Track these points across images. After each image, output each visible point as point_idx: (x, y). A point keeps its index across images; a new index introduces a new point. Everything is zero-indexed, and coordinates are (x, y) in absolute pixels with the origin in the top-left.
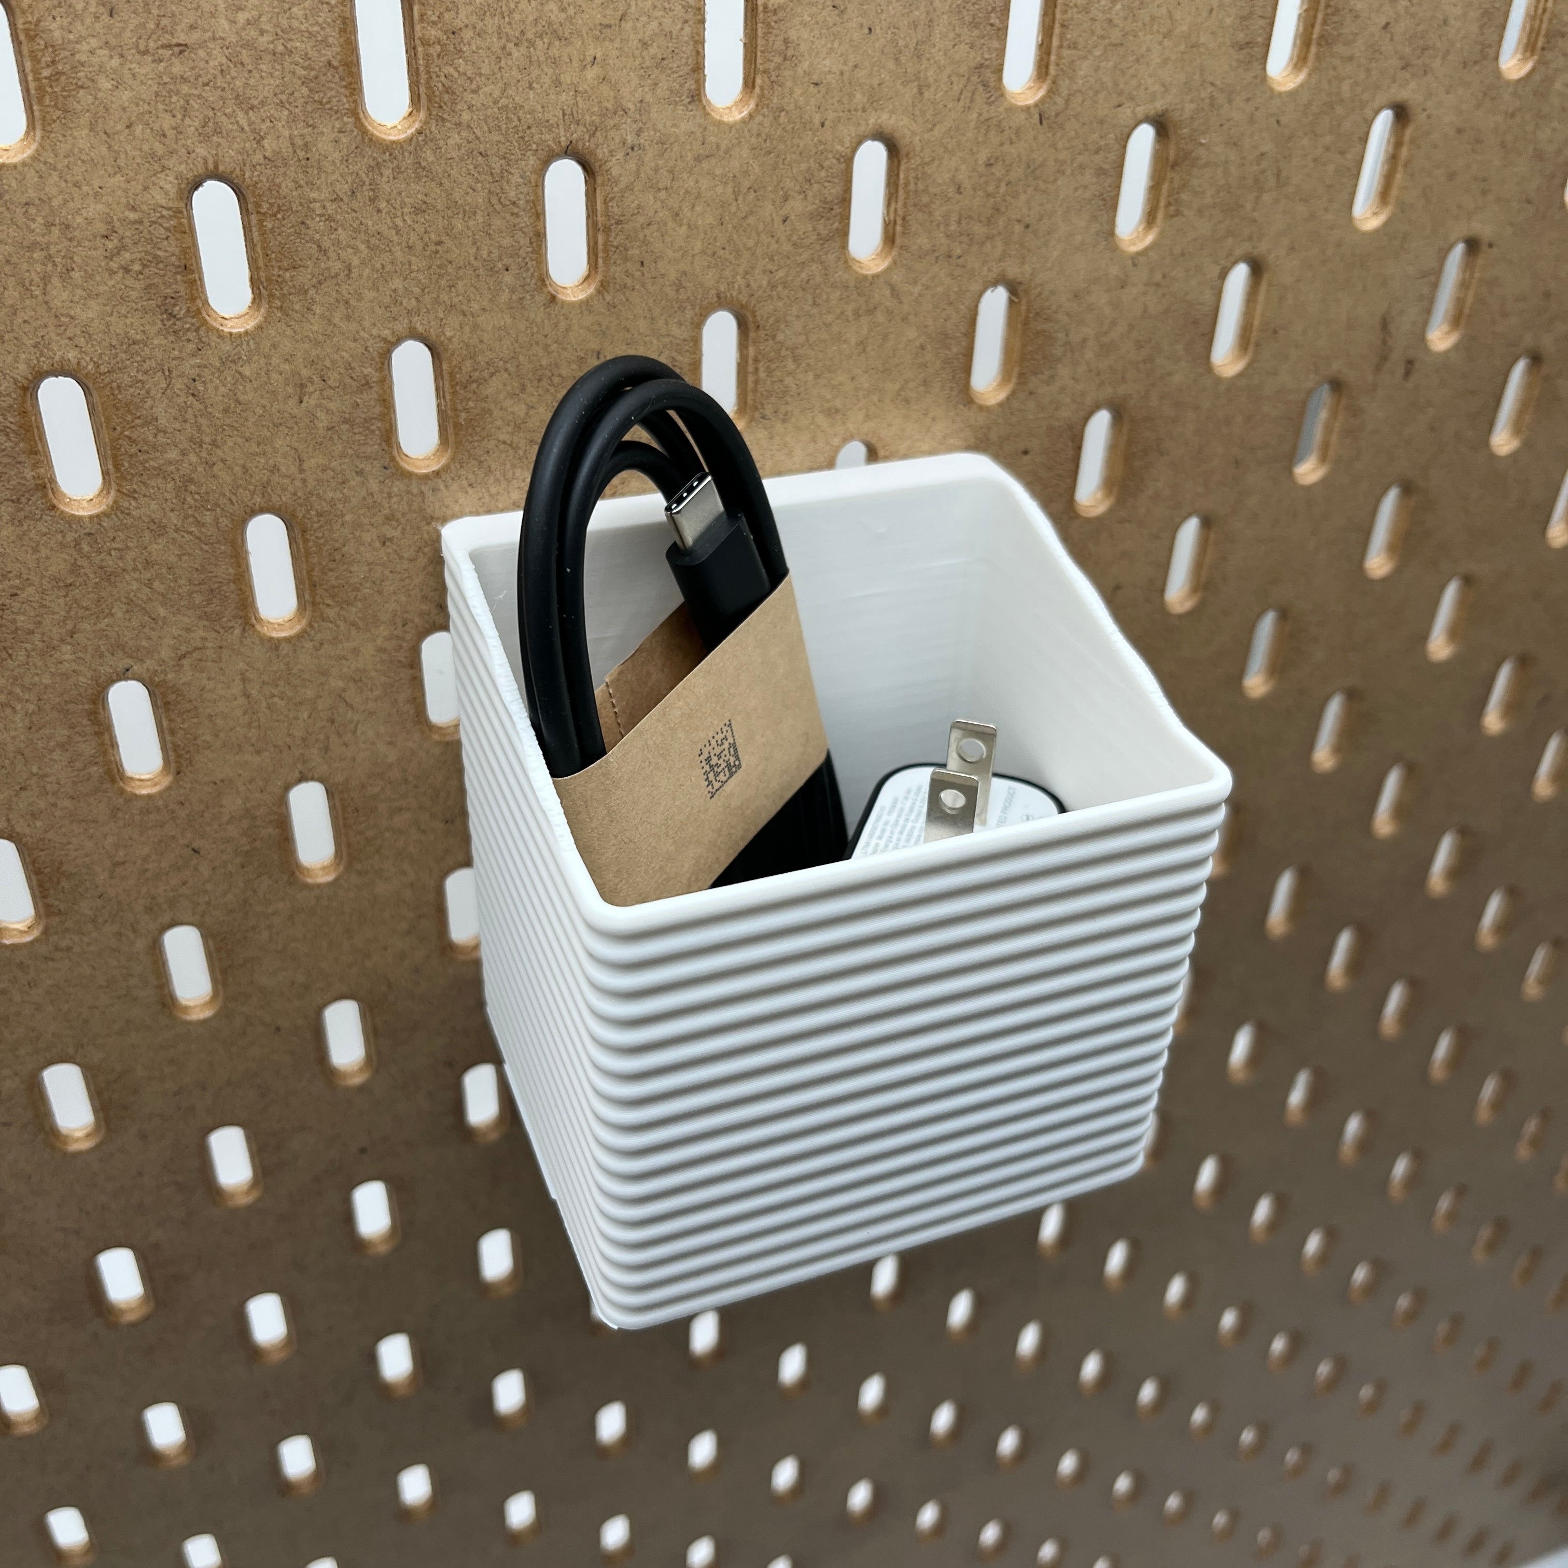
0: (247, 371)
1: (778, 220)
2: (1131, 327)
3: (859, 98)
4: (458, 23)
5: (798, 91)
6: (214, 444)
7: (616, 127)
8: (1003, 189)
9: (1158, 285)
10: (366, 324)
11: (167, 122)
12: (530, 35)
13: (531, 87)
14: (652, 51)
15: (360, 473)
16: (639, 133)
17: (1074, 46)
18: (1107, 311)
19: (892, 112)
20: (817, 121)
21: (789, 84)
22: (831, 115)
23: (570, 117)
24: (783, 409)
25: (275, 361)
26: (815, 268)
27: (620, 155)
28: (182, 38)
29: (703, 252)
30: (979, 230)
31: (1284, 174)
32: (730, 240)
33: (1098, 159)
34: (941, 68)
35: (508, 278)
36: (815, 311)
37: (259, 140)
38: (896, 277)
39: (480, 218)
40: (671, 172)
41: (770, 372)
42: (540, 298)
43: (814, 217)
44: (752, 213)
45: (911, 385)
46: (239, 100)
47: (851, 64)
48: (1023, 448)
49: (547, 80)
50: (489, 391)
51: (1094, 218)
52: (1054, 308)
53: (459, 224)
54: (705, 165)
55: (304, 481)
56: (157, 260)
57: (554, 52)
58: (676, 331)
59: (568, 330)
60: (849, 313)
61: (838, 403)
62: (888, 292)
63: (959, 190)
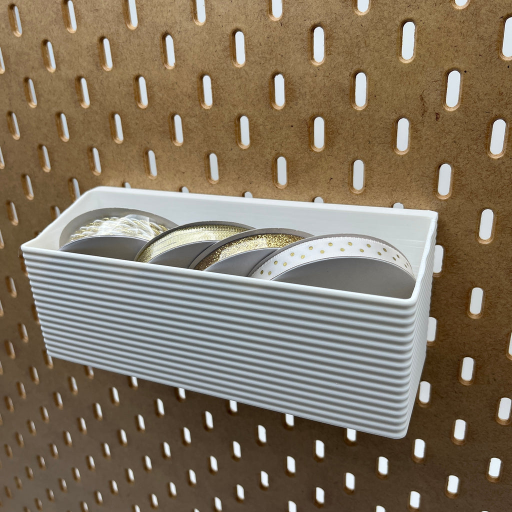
0: (110, 80)
1: (214, 51)
2: (321, 90)
3: (231, 19)
4: (143, 4)
5: (215, 17)
6: (105, 95)
7: (175, 27)
8: (273, 45)
9: (328, 77)
10: (131, 71)
11: (95, 26)
12: (156, 5)
13: (158, 17)
14: (182, 8)
15: (131, 106)
16: (180, 28)
17: (288, 3)
18: (312, 84)
19: (239, 23)
20: (221, 25)
21: (213, 16)
22: (224, 24)
23: (166, 24)
24: (221, 103)
25: (115, 78)
26: (225, 65)
27: (177, 34)
28: (97, 8)
29: (197, 59)
30: (268, 56)
31: (367, 42)
32: (203, 56)
33: (301, 36)
34: (251, 11)
35: (156, 63)
36: (226, 76)
37: (110, 29)
38: (246, 68)
39: (150, 48)
40: (188, 38)
41: (216, 92)
42: (163, 68)
43: (223, 51)
44: (208, 49)
45: (255, 100)
46: (107, 21)
47: (227, 10)
48: (291, 125)
49: (161, 15)
50: (155, 90)
51: (302, 55)
52: (294, 81)
53: (146, 49)
54: (196, 36)
55: (121, 106)
56: (95, 54)
57: (161, 9)
58: (193, 79)
59: (169, 76)
60: (235, 78)
61: (235, 103)
62: (245, 73)
63: (260, 45)
